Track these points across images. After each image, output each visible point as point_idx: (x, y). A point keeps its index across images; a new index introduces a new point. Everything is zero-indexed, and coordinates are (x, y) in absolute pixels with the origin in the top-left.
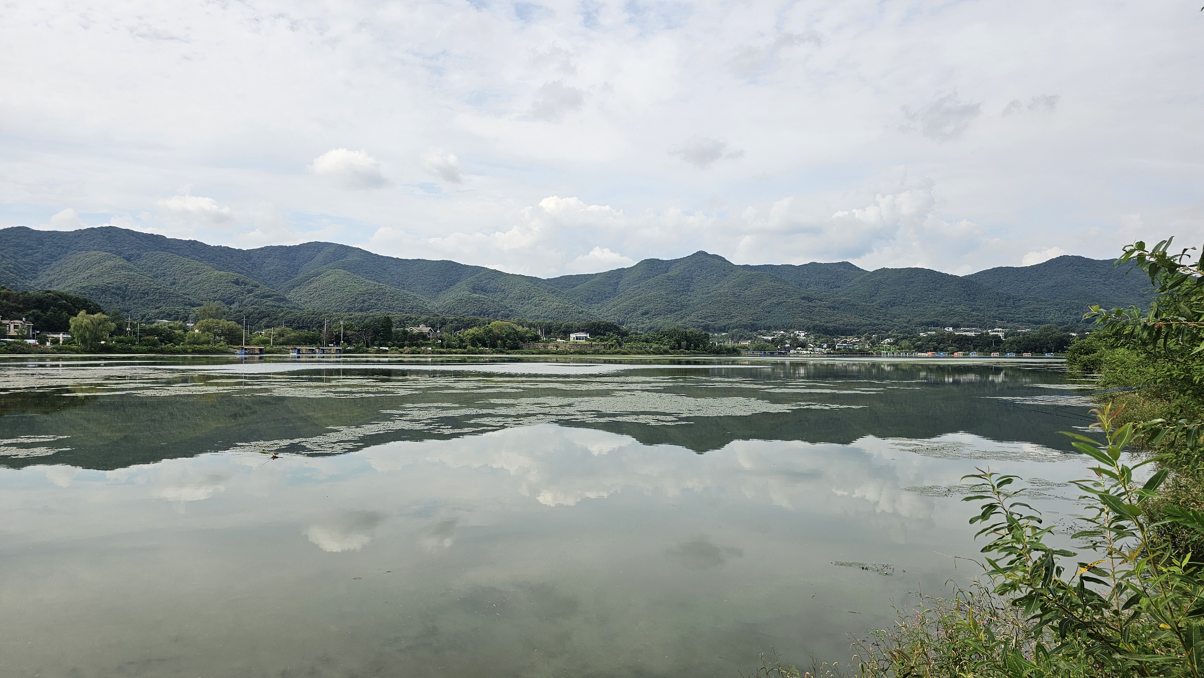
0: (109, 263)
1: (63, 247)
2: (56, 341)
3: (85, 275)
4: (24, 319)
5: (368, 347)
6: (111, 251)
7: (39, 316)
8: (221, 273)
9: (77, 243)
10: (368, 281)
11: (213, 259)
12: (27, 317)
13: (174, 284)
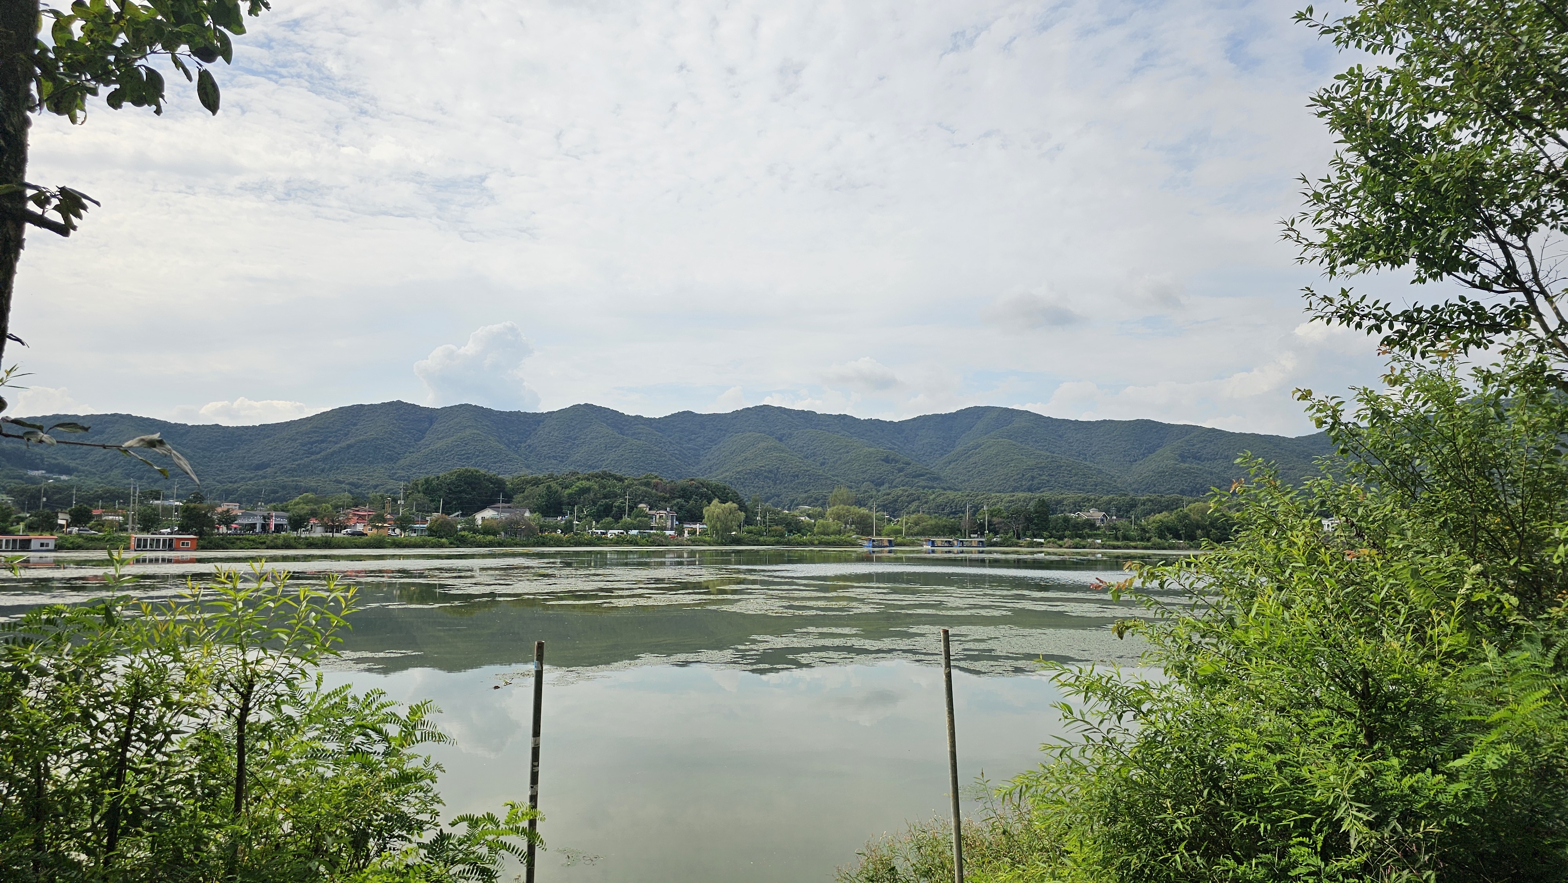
0: (763, 445)
1: (722, 430)
2: (693, 532)
3: (740, 459)
4: (668, 509)
5: (1019, 538)
6: (765, 432)
7: (682, 505)
8: (871, 450)
9: (734, 425)
10: (1038, 452)
11: (863, 435)
12: (672, 507)
13: (822, 464)
